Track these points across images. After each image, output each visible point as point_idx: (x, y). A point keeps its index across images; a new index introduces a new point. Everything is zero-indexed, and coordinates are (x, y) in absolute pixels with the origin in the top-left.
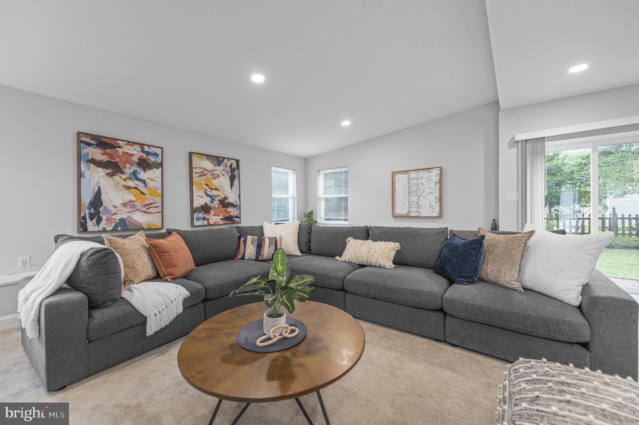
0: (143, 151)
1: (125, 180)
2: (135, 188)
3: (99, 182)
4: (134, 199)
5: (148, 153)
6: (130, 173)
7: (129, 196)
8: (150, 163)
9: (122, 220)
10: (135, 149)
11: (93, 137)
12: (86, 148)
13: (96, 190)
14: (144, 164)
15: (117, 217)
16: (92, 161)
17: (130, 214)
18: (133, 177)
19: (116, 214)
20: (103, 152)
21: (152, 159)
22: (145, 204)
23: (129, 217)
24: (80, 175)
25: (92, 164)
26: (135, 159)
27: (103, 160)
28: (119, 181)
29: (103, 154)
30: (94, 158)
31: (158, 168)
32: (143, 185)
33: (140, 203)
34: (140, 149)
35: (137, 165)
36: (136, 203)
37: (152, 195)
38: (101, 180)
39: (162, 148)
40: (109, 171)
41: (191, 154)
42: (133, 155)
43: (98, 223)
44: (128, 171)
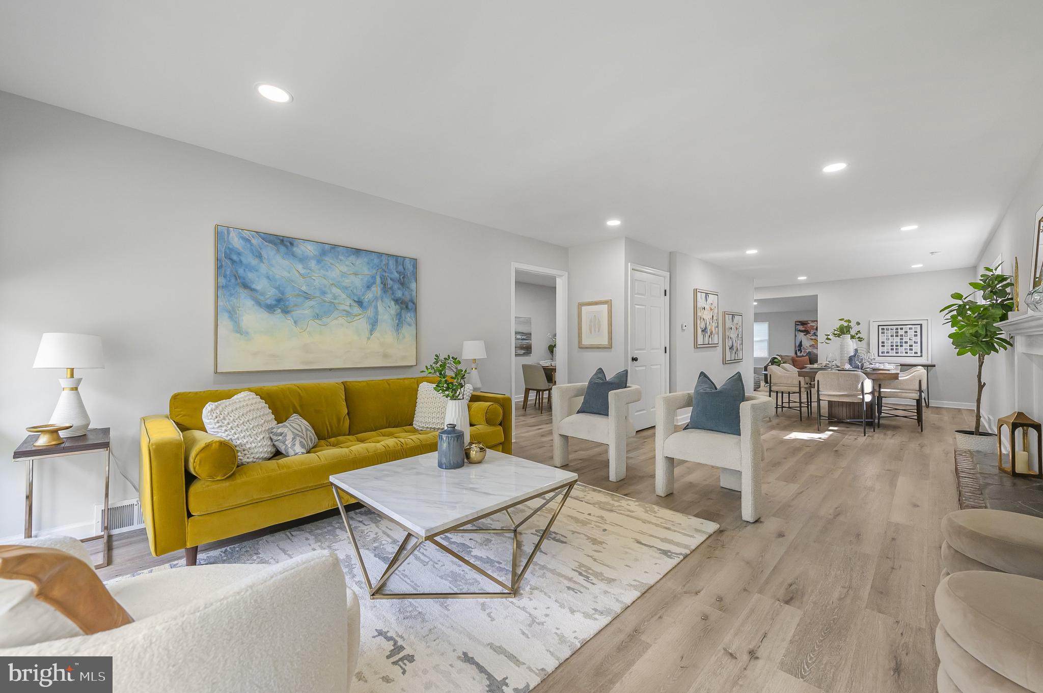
1: (811, 336)
2: (815, 339)
7: (812, 343)
10: (815, 324)
12: (798, 326)
13: (800, 341)
15: (808, 351)
16: (800, 331)
18: (814, 335)
24: (796, 336)
27: (803, 330)
35: (816, 330)
36: (815, 345)
38: (802, 337)
40: (805, 333)
43: (801, 352)
44: (812, 333)
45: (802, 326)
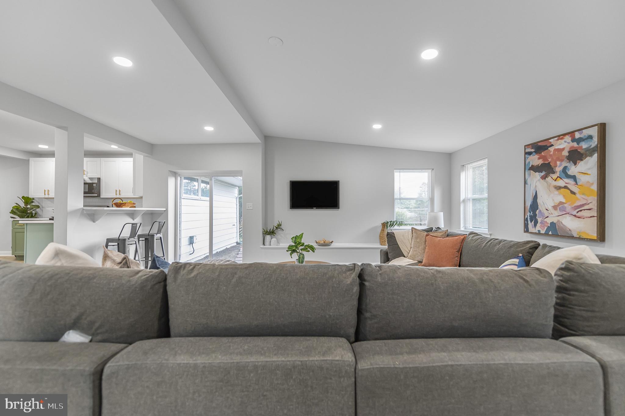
0: (573, 140)
1: (555, 180)
2: (565, 187)
3: (536, 186)
4: (564, 201)
5: (579, 141)
6: (560, 171)
7: (559, 198)
8: (582, 152)
9: (553, 224)
10: (565, 142)
11: (533, 145)
12: (528, 157)
13: (534, 194)
14: (575, 156)
15: (549, 221)
16: (532, 168)
17: (559, 218)
18: (563, 175)
19: (547, 217)
20: (538, 156)
21: (584, 145)
22: (575, 206)
23: (558, 221)
24: (525, 183)
25: (532, 171)
26: (565, 153)
27: (539, 164)
28: (551, 182)
29: (539, 159)
30: (533, 165)
31: (592, 155)
32: (574, 183)
33: (569, 205)
34: (570, 139)
35: (568, 159)
36: (565, 205)
37: (583, 194)
38: (538, 184)
39: (602, 124)
40: (543, 174)
42: (563, 149)
43: (535, 225)
44: (559, 169)
45: (537, 156)
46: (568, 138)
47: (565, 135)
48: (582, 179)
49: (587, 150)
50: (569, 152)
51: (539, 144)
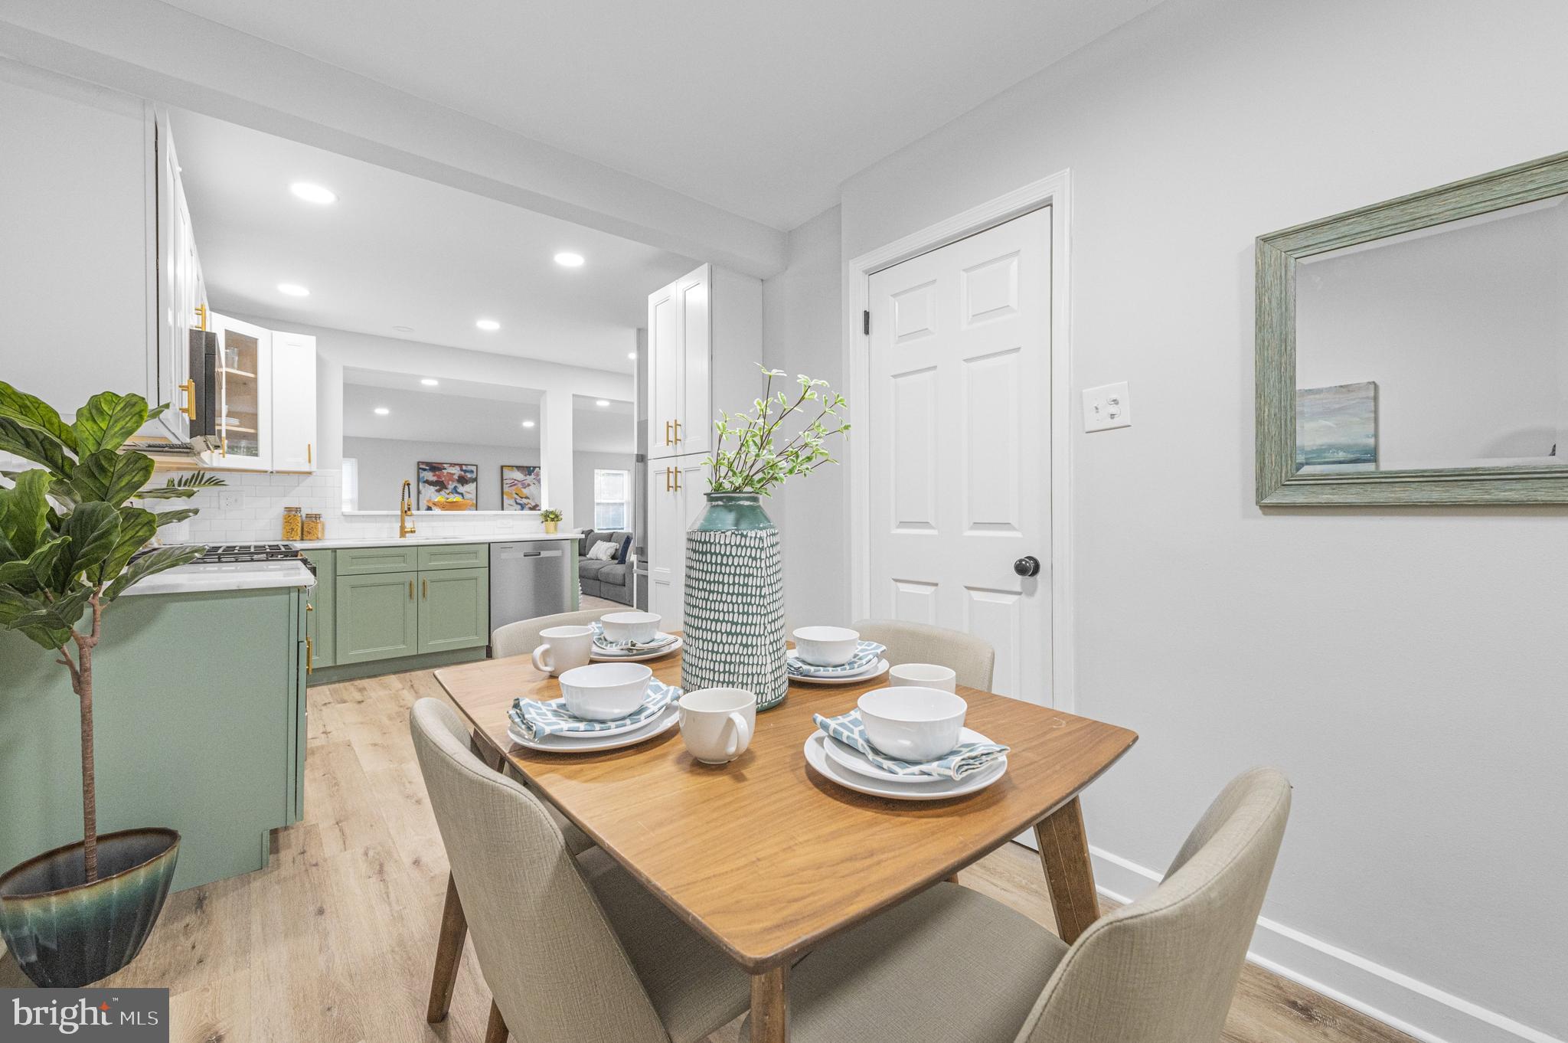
0: (462, 470)
1: (448, 494)
3: (431, 497)
5: (465, 471)
6: (452, 488)
8: (468, 479)
10: (456, 469)
11: (427, 464)
12: (421, 472)
14: (463, 480)
16: (427, 482)
18: (454, 491)
20: (434, 474)
21: (469, 475)
24: (419, 493)
25: (427, 484)
26: (456, 477)
27: (432, 480)
28: (445, 495)
29: (434, 476)
30: (427, 479)
31: (473, 482)
32: (462, 498)
34: (460, 468)
35: (457, 481)
39: (477, 466)
40: (438, 487)
41: (502, 467)
42: (454, 474)
44: (450, 487)
45: (430, 473)
46: (458, 468)
47: (455, 464)
48: (467, 496)
49: (470, 478)
50: (459, 477)
51: (434, 465)
